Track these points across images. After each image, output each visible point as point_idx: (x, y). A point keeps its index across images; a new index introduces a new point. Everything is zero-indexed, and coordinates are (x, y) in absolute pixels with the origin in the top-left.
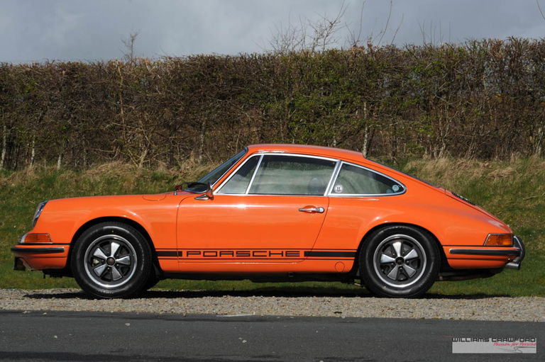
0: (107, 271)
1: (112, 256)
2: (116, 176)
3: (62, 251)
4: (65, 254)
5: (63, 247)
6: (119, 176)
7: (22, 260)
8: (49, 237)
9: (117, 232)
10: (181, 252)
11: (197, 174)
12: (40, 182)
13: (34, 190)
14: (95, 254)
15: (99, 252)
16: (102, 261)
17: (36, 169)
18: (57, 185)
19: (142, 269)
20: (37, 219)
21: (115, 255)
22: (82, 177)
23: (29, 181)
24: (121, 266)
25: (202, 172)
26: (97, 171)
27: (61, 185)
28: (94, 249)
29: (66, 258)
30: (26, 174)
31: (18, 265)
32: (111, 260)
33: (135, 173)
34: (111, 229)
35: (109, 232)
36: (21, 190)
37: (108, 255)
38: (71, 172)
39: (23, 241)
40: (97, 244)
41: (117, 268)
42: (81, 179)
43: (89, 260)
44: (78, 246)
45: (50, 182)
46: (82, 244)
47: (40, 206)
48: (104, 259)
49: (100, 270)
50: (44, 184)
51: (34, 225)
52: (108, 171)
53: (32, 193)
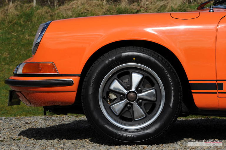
0: (127, 109)
1: (133, 89)
2: (85, 11)
3: (70, 84)
4: (75, 87)
5: (71, 79)
6: (88, 10)
7: (18, 94)
8: (53, 66)
9: (139, 60)
10: (222, 84)
11: (158, 8)
12: (20, 17)
13: (15, 23)
14: (112, 87)
15: (116, 85)
16: (120, 96)
17: (16, 6)
18: (35, 19)
19: (171, 105)
20: (38, 44)
21: (137, 88)
22: (56, 12)
23: (11, 16)
24: (144, 102)
25: (162, 6)
26: (68, 7)
27: (38, 20)
28: (110, 81)
29: (75, 93)
30: (7, 10)
31: (14, 99)
32: (132, 94)
33: (102, 8)
34: (133, 56)
35: (129, 59)
36: (4, 24)
37: (128, 88)
38: (46, 8)
39: (20, 71)
40: (114, 74)
41: (140, 104)
42: (55, 14)
43: (105, 95)
44: (90, 78)
45: (29, 17)
46: (95, 75)
47: (41, 28)
48: (123, 94)
49: (118, 106)
50: (23, 19)
51: (34, 52)
52: (78, 7)
53: (14, 26)
